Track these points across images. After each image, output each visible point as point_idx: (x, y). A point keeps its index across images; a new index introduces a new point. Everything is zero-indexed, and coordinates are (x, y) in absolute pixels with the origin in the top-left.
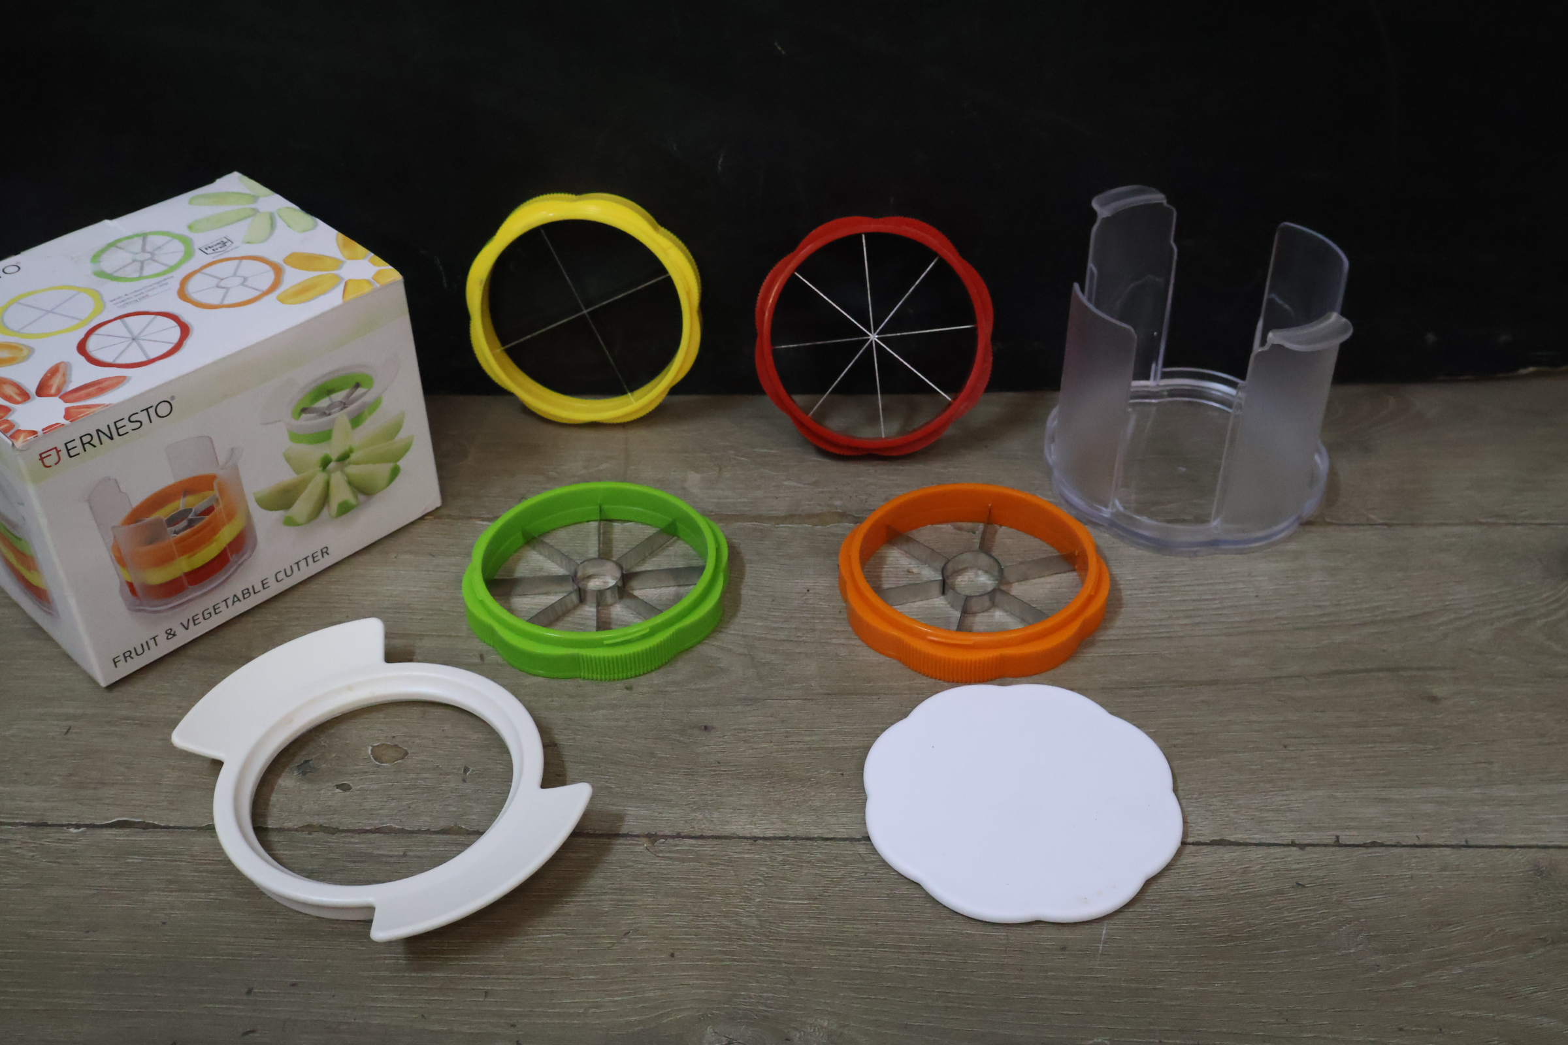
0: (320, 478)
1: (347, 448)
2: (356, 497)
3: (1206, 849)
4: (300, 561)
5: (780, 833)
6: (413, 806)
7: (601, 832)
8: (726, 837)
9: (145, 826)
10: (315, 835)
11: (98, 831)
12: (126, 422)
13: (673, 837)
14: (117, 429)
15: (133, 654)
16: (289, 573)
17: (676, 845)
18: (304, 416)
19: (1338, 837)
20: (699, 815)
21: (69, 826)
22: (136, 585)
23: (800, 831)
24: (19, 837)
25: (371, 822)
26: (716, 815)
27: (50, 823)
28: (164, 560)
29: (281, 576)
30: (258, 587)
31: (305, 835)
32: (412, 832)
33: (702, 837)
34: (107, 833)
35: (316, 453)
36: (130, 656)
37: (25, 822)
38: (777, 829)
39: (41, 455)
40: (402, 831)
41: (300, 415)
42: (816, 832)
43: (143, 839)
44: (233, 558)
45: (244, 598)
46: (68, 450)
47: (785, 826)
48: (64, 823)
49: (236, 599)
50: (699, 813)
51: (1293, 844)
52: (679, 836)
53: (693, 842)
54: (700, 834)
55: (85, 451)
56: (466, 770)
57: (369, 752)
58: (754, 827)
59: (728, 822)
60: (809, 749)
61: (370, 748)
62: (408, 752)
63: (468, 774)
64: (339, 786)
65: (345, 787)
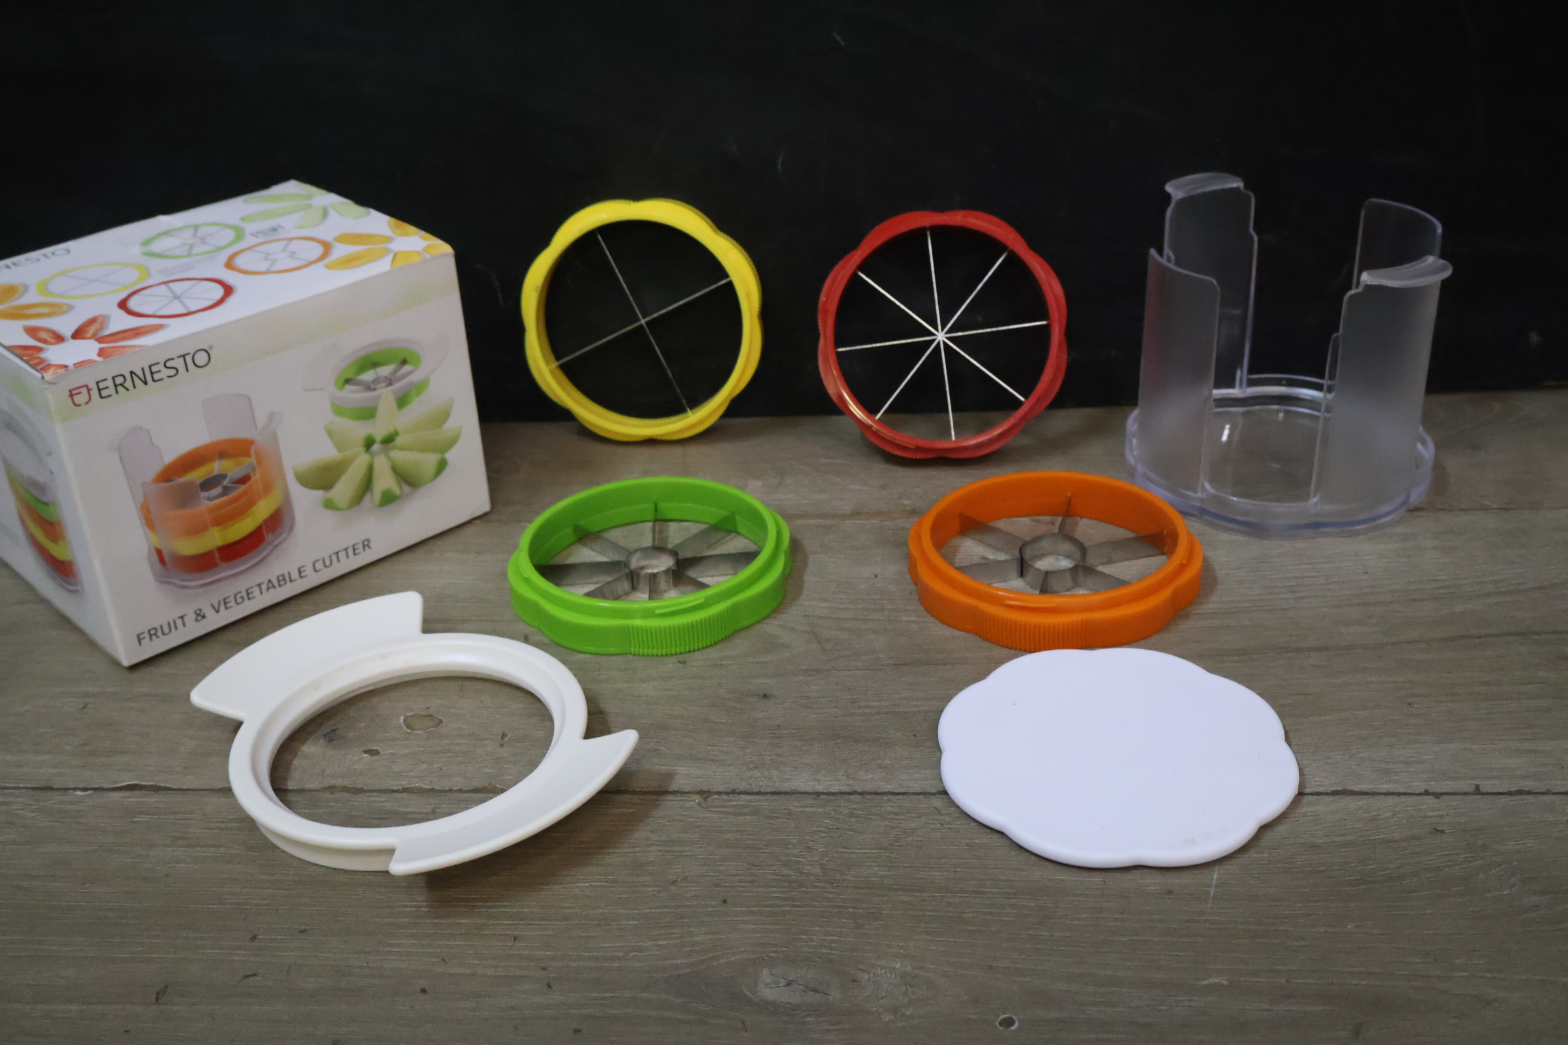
0: (363, 459)
1: (391, 430)
2: (400, 486)
3: (1328, 799)
4: (340, 551)
5: (845, 789)
6: (444, 768)
7: (647, 790)
8: (786, 793)
9: (156, 789)
10: (337, 795)
11: (106, 794)
12: (161, 367)
13: (728, 793)
14: (152, 373)
15: (159, 633)
16: (328, 563)
17: (731, 801)
18: (348, 387)
19: (1477, 787)
20: (756, 773)
21: (75, 789)
22: (165, 554)
23: (869, 787)
24: (21, 800)
25: (399, 783)
26: (774, 773)
27: (55, 787)
28: (197, 529)
29: (319, 565)
30: (295, 575)
31: (327, 795)
32: (439, 791)
33: (759, 793)
34: (117, 795)
35: (361, 430)
36: (155, 634)
37: (29, 786)
38: (842, 785)
39: (70, 391)
40: (432, 790)
41: (344, 385)
42: (888, 787)
43: (153, 799)
44: (269, 537)
45: (280, 586)
46: (100, 390)
47: (851, 782)
48: (70, 787)
49: (270, 585)
50: (756, 771)
51: (1427, 793)
52: (734, 792)
53: (749, 797)
54: (757, 790)
55: (117, 393)
56: (504, 735)
57: (402, 721)
58: (816, 783)
59: (789, 779)
60: (878, 713)
61: (402, 718)
62: (444, 721)
63: (506, 739)
64: (365, 752)
65: (373, 753)
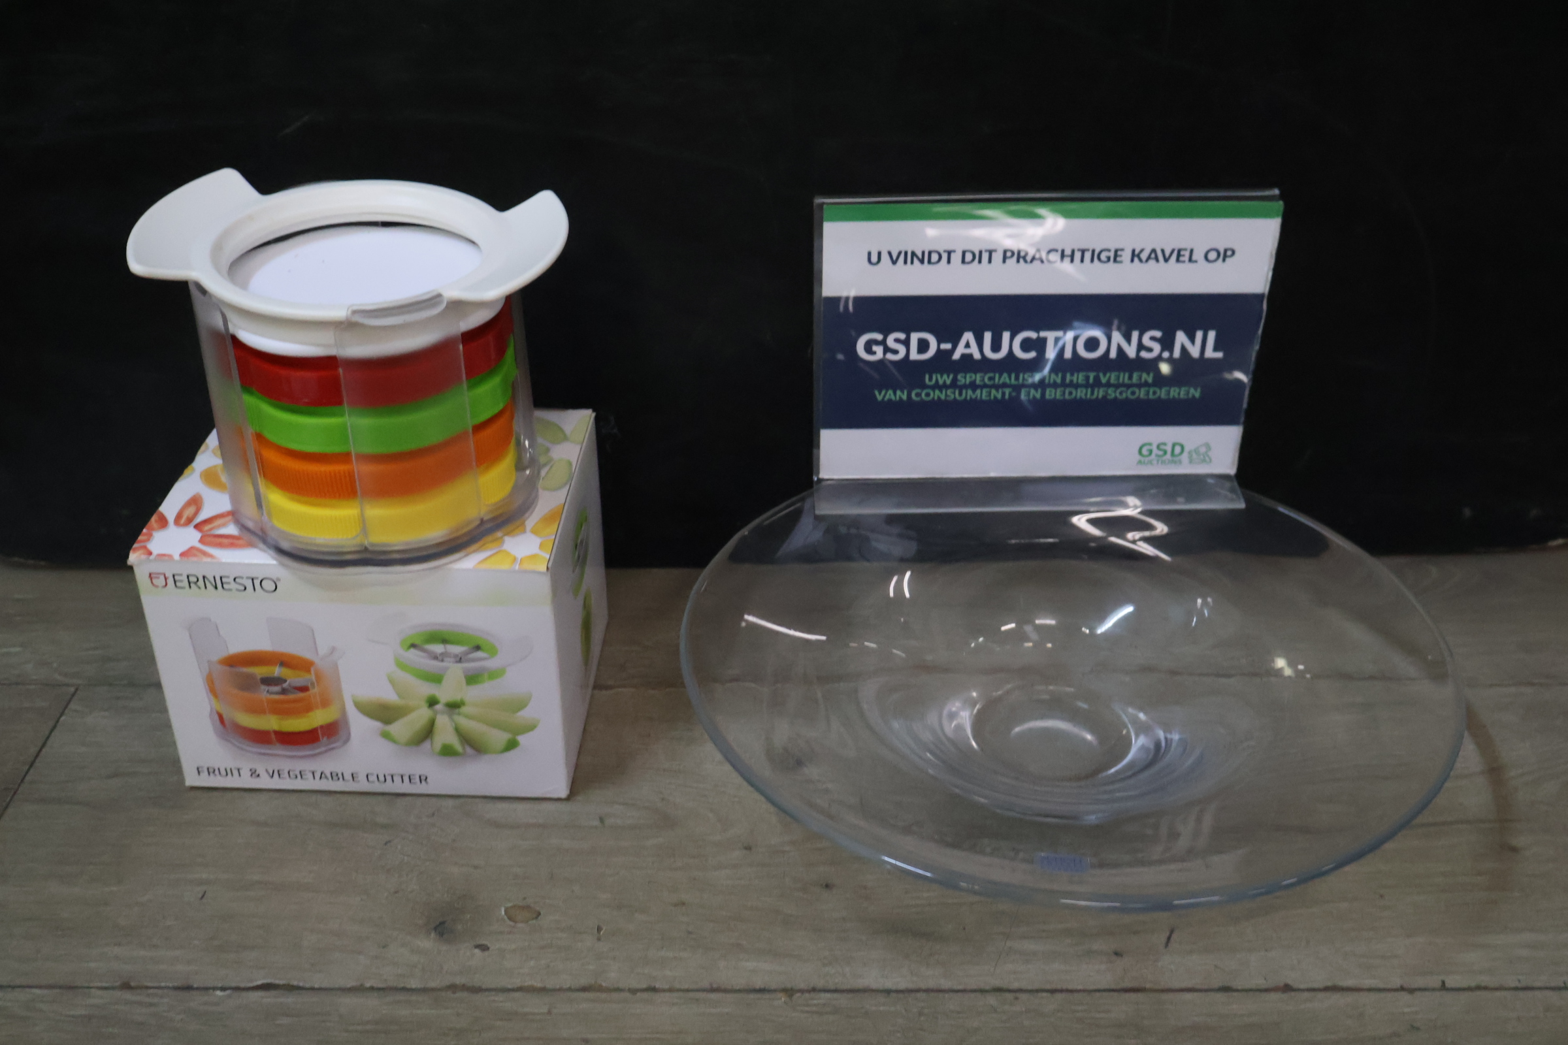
3: (1320, 995)
5: (911, 986)
6: (552, 965)
7: (738, 988)
8: (860, 991)
9: (290, 988)
10: (459, 995)
11: (244, 994)
13: (809, 991)
17: (812, 999)
19: (1443, 982)
20: (832, 971)
21: (215, 989)
23: (931, 984)
24: (166, 1000)
25: (512, 981)
26: (847, 969)
27: (195, 986)
29: (372, 778)
31: (449, 994)
32: (554, 990)
33: (836, 991)
34: (256, 995)
37: (171, 985)
38: (908, 982)
40: (544, 990)
42: (946, 984)
43: (290, 999)
47: (915, 979)
48: (209, 986)
50: (831, 968)
51: (1402, 989)
52: (814, 990)
53: (828, 995)
54: (834, 988)
56: (599, 929)
57: (503, 913)
58: (885, 980)
59: (860, 976)
60: (929, 905)
61: (503, 909)
62: (541, 912)
63: (601, 933)
64: (477, 947)
65: (484, 948)
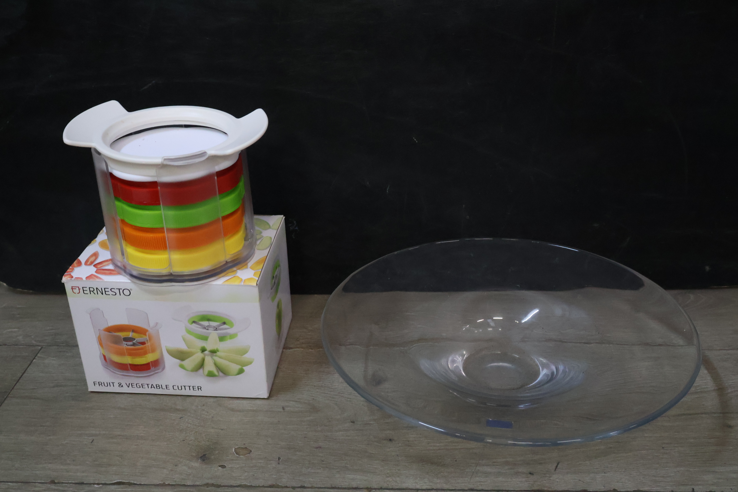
5: (429, 487)
6: (255, 475)
7: (344, 487)
8: (404, 489)
9: (130, 484)
10: (210, 488)
11: (108, 487)
13: (379, 489)
19: (693, 489)
20: (390, 479)
21: (94, 484)
22: (107, 358)
23: (439, 486)
24: (71, 489)
25: (236, 482)
26: (398, 479)
27: (85, 482)
31: (206, 488)
32: (254, 487)
34: (113, 487)
37: (74, 482)
38: (428, 485)
40: (251, 486)
42: (447, 486)
47: (431, 484)
48: (92, 483)
52: (381, 488)
53: (388, 491)
54: (391, 488)
56: (279, 459)
57: (234, 450)
58: (416, 484)
59: (404, 482)
60: (440, 449)
61: (234, 449)
62: (252, 450)
64: (220, 466)
65: (223, 467)
